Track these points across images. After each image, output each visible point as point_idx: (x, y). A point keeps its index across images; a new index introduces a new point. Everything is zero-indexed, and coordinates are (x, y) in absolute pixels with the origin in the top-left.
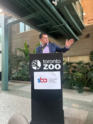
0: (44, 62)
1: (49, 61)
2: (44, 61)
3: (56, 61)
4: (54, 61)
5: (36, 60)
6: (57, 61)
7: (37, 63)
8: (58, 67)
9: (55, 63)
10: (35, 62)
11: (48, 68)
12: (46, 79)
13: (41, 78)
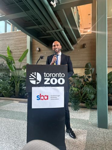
0: (46, 76)
1: (51, 75)
2: (46, 74)
3: (59, 75)
4: (57, 75)
5: (35, 73)
6: (61, 75)
7: (36, 76)
8: (61, 81)
9: (58, 77)
10: (34, 75)
11: (50, 83)
12: (47, 96)
13: (40, 94)
